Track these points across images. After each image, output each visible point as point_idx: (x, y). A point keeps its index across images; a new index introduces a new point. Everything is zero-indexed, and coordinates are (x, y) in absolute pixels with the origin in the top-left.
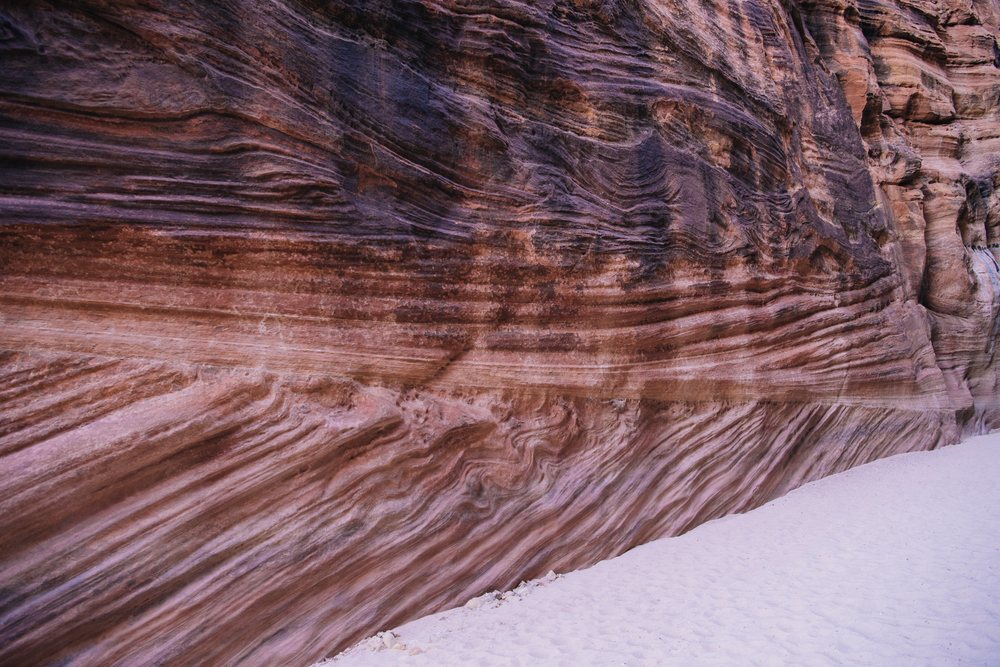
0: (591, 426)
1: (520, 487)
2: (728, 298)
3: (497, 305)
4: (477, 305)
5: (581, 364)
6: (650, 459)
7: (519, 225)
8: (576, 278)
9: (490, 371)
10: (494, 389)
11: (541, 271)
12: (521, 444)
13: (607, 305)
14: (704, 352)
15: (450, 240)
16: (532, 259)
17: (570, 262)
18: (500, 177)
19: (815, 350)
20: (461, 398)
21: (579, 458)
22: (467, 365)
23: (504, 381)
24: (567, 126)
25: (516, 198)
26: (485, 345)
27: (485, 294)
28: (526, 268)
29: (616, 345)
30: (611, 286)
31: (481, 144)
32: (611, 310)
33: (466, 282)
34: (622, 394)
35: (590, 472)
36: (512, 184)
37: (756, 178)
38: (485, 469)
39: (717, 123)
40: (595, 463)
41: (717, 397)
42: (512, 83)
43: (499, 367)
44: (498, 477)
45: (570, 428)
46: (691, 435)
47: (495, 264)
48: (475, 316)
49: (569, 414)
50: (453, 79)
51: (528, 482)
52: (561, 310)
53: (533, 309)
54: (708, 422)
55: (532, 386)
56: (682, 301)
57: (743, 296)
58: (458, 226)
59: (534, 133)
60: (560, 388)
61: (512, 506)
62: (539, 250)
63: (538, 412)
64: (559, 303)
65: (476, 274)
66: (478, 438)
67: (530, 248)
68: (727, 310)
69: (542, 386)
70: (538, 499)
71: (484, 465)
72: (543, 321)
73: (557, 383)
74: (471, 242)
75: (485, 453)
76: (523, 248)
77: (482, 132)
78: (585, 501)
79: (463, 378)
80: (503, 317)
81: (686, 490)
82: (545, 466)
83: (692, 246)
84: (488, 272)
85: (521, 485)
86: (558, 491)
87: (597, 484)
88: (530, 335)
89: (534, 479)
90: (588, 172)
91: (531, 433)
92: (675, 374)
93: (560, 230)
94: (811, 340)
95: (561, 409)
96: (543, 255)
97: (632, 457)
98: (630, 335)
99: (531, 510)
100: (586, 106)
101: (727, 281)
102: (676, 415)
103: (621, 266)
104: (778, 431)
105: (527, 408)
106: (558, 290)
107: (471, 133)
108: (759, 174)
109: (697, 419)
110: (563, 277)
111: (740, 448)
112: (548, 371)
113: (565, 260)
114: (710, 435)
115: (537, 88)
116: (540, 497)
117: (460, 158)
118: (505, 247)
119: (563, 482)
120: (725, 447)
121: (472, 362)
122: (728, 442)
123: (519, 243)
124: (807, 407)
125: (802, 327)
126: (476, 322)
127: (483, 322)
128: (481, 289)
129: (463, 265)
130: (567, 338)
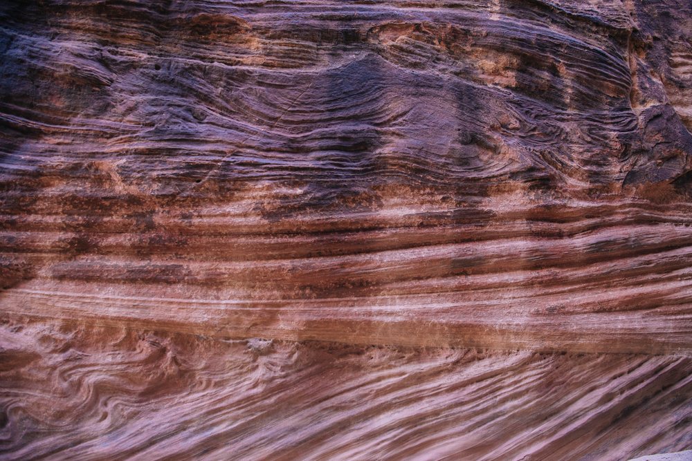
0: (202, 365)
1: (64, 423)
2: (488, 229)
3: (70, 235)
4: (41, 235)
5: (190, 297)
6: (317, 408)
7: (104, 155)
8: (181, 206)
9: (47, 300)
10: (53, 319)
11: (133, 200)
12: (75, 378)
13: (238, 235)
14: (432, 290)
15: (9, 173)
16: (121, 188)
17: (170, 190)
18: (91, 111)
19: (675, 291)
20: (6, 325)
21: (176, 401)
22: (22, 293)
23: (64, 311)
24: (213, 58)
25: (105, 130)
26: (50, 275)
27: (55, 225)
28: (114, 198)
29: (253, 280)
30: (245, 215)
31: (72, 83)
32: (243, 240)
33: (29, 213)
34: (269, 333)
35: (188, 418)
36: (106, 117)
37: (565, 96)
38: (18, 399)
39: (490, 40)
40: (201, 408)
41: (457, 344)
42: (135, 25)
43: (61, 297)
44: (35, 409)
45: (163, 366)
46: (400, 386)
47: (67, 195)
48: (38, 246)
49: (163, 351)
50: (53, 30)
51: (79, 418)
52: (165, 241)
53: (126, 239)
54: (437, 373)
55: (103, 318)
56: (389, 232)
57: (521, 225)
58: (24, 160)
59: (157, 67)
60: (147, 322)
61: (51, 443)
62: (126, 178)
63: (114, 346)
64: (162, 233)
65: (40, 205)
66: (12, 367)
67: (116, 177)
68: (488, 242)
69: (119, 319)
70: (91, 439)
71: (16, 395)
72: (139, 251)
73: (143, 317)
74: (37, 174)
75: (23, 383)
76: (109, 178)
77: (69, 71)
78: (166, 450)
79: (14, 306)
80: (81, 247)
81: (375, 452)
82: (111, 405)
83: (418, 171)
84: (59, 203)
85: (66, 422)
86: (127, 434)
87: (196, 432)
88: (116, 266)
89: (92, 416)
90: (236, 100)
91: (96, 368)
92: (370, 314)
93: (166, 158)
94: (671, 279)
95: (147, 344)
96: (131, 184)
97: (271, 405)
98: (280, 269)
99: (76, 451)
100: (247, 36)
101: (486, 209)
102: (375, 361)
103: (264, 193)
104: (587, 388)
105: (97, 341)
106: (158, 219)
107: (57, 74)
108: (570, 91)
109: (412, 368)
110: (162, 206)
111: (494, 406)
112: (131, 304)
113: (163, 189)
114: (439, 387)
115: (175, 26)
116: (96, 437)
117: (40, 98)
118: (87, 178)
119: (137, 424)
120: (462, 404)
121: (28, 291)
122: (467, 399)
123: (104, 173)
124: (653, 360)
125: (649, 262)
126: (41, 252)
127: (50, 252)
128: (49, 220)
129: (24, 196)
130: (174, 269)
